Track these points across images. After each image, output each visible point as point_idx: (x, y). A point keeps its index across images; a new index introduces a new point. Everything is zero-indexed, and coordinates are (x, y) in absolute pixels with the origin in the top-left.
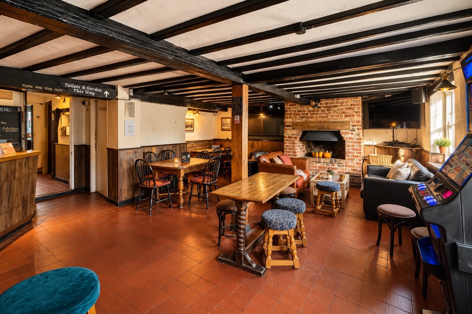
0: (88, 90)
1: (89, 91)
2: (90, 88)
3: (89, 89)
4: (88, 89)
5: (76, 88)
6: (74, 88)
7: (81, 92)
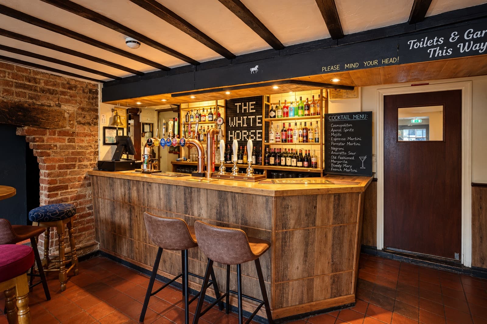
0: (469, 41)
1: (472, 42)
2: (473, 33)
3: (471, 35)
4: (468, 36)
5: (433, 46)
6: (428, 47)
7: (447, 52)
